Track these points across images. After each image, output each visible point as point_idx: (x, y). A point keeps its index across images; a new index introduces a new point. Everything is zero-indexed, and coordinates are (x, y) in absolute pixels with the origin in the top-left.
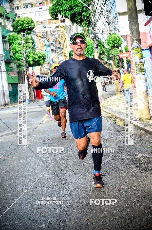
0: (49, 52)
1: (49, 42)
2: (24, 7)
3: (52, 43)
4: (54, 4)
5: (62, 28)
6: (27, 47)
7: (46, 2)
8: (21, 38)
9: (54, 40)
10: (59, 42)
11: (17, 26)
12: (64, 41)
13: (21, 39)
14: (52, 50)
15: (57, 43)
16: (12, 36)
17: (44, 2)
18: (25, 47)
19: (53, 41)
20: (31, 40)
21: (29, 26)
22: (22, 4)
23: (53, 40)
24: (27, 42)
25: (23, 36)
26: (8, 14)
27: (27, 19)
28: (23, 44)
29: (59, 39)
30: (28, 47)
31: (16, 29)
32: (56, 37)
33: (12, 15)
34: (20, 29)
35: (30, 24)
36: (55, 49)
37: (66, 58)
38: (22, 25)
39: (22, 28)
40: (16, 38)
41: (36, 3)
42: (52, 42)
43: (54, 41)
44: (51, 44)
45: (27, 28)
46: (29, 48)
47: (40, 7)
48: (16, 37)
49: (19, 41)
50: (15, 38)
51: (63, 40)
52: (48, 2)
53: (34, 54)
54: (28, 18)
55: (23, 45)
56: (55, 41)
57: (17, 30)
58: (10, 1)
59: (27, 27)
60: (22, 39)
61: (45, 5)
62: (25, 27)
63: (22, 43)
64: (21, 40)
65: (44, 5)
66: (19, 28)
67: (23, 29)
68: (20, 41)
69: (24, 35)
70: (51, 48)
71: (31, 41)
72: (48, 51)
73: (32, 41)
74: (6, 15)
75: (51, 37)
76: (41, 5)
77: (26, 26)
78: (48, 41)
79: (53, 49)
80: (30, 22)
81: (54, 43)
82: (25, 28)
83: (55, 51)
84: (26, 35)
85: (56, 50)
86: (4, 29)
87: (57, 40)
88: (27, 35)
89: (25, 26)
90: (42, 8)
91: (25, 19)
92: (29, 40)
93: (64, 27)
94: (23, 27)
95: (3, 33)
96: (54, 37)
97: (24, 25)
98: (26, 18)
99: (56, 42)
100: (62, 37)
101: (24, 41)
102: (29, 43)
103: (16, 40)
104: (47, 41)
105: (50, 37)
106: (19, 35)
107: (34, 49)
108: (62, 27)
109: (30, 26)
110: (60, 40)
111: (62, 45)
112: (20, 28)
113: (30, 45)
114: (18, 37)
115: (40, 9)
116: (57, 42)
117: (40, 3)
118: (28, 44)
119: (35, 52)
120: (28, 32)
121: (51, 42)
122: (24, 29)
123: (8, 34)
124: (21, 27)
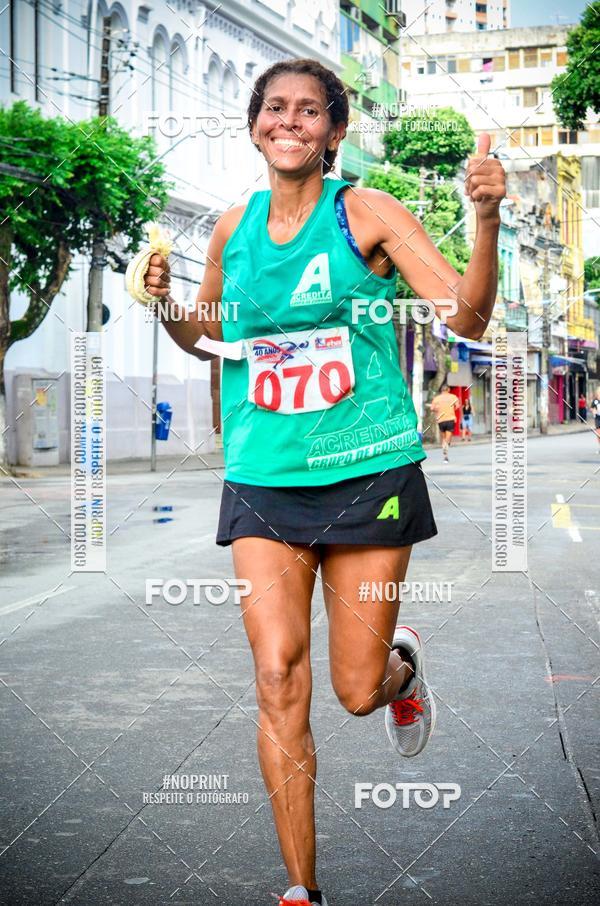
0: (510, 253)
1: (515, 217)
2: (421, 71)
3: (526, 219)
4: (575, 66)
5: (569, 163)
6: (435, 225)
7: (511, 58)
8: (418, 191)
9: (534, 208)
10: (553, 220)
11: (406, 138)
12: (570, 219)
13: (415, 191)
14: (523, 248)
15: (543, 221)
16: (380, 177)
17: (503, 58)
18: (427, 228)
19: (530, 214)
20: (454, 200)
21: (450, 146)
22: (413, 56)
23: (531, 210)
24: (435, 209)
25: (425, 183)
26: (373, 88)
27: (445, 116)
28: (420, 213)
29: (552, 207)
30: (438, 226)
31: (399, 150)
32: (541, 200)
33: (389, 95)
34: (417, 151)
35: (457, 138)
36: (532, 245)
37: (571, 285)
38: (425, 137)
39: (425, 149)
40: (395, 186)
41: (469, 56)
42: (526, 216)
43: (533, 213)
44: (520, 225)
45: (443, 150)
46: (441, 230)
47: (484, 76)
48: (397, 182)
49: (408, 198)
50: (391, 187)
51: (567, 212)
52: (518, 57)
53: (458, 257)
54: (453, 113)
55: (422, 218)
56: (539, 214)
57: (404, 154)
58: (385, 41)
59: (444, 146)
60: (421, 194)
61: (503, 70)
62: (435, 147)
63: (420, 208)
64: (417, 198)
65: (500, 67)
66: (412, 150)
67: (425, 153)
68: (411, 199)
69: (430, 177)
70: (518, 242)
71: (452, 205)
72: (508, 250)
73: (458, 206)
74: (367, 91)
75: (523, 196)
76: (489, 68)
77: (442, 143)
78: (512, 213)
79: (525, 244)
80: (460, 130)
81: (532, 220)
82: (435, 152)
83: (533, 253)
84: (436, 177)
85: (537, 248)
86: (353, 148)
87: (547, 210)
88: (442, 178)
89: (436, 144)
90: (490, 81)
91: (440, 113)
92: (446, 200)
93: (578, 162)
94: (428, 146)
95: (349, 160)
96: (533, 196)
97: (431, 138)
98: (443, 113)
99: (541, 216)
100: (567, 201)
101: (426, 203)
102: (443, 210)
103: (397, 193)
104: (508, 212)
105: (518, 195)
106: (411, 176)
107: (459, 239)
108: (570, 159)
109: (457, 145)
110: (557, 211)
111: (560, 230)
112: (415, 148)
113: (445, 219)
114: (406, 185)
115: (482, 81)
116: (545, 218)
117: (487, 61)
118: (437, 216)
119: (464, 250)
120: (446, 166)
121: (522, 217)
122: (430, 153)
123: (365, 165)
124: (418, 146)
